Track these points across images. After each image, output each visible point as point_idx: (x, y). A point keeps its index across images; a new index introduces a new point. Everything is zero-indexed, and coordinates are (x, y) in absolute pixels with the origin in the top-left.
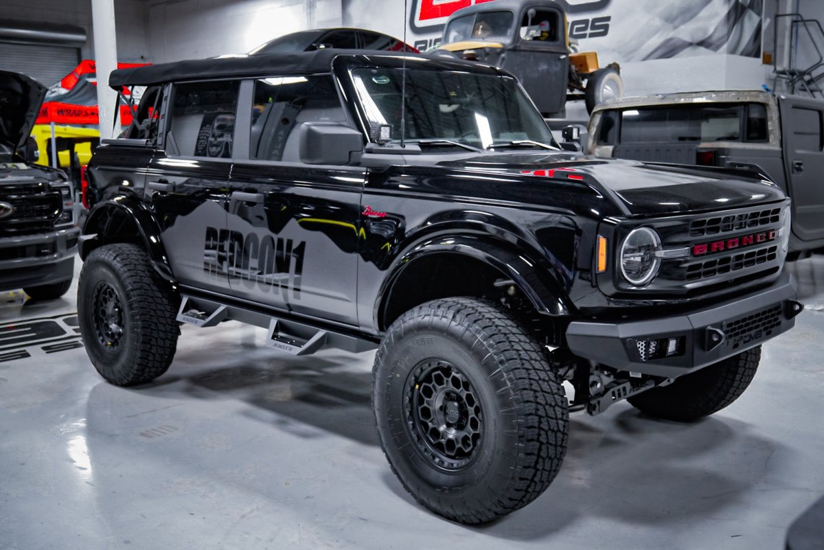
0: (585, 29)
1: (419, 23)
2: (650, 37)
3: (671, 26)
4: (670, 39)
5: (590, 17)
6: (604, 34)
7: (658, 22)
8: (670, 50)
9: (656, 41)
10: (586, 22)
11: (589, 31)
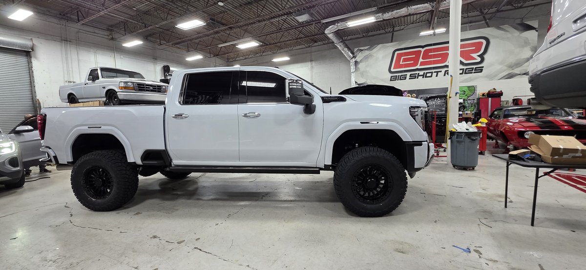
1: (392, 70)
2: (502, 72)
3: (511, 69)
4: (511, 73)
5: (475, 67)
6: (481, 72)
7: (505, 68)
8: (510, 76)
9: (504, 74)
10: (472, 68)
11: (473, 71)
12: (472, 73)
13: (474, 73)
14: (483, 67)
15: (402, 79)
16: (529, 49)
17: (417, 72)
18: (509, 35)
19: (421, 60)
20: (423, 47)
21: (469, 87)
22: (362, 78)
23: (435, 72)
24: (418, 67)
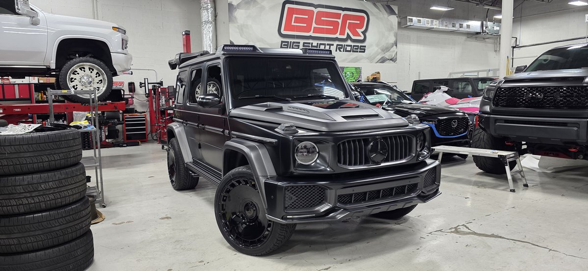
0: (358, 49)
1: (283, 32)
2: (378, 55)
3: (383, 53)
4: (383, 57)
5: (360, 45)
6: (364, 52)
7: (380, 51)
8: (383, 60)
9: (379, 57)
10: (358, 46)
11: (359, 50)
12: (357, 52)
13: (360, 52)
14: (365, 46)
15: (295, 48)
16: (393, 35)
17: (310, 41)
18: (382, 16)
19: (314, 25)
20: (316, 6)
21: (356, 68)
22: (241, 36)
23: (328, 44)
24: (311, 34)
